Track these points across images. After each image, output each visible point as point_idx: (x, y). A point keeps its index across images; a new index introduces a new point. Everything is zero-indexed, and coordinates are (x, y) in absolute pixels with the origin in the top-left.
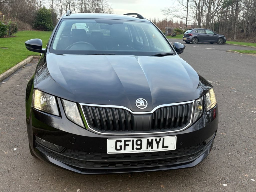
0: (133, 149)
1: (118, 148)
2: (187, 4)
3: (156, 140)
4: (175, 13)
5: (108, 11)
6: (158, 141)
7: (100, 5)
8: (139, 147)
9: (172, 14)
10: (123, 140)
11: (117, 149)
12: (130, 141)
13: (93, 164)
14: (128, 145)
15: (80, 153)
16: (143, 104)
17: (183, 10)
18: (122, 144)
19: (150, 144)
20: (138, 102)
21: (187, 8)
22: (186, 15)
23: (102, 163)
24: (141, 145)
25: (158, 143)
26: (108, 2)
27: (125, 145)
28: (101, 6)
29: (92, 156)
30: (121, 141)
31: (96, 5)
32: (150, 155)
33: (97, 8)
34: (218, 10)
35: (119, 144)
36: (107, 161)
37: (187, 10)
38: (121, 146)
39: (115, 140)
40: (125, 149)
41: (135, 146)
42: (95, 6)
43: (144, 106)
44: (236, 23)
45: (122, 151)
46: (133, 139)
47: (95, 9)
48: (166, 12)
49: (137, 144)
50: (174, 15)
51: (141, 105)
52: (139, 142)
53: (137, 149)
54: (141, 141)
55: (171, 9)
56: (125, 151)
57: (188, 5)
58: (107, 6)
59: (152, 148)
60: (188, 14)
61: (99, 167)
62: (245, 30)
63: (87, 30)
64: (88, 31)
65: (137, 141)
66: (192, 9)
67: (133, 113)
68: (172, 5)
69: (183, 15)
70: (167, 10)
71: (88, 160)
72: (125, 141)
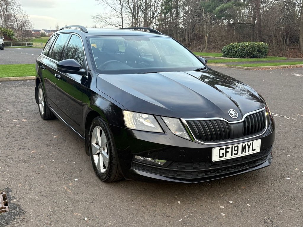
0: (232, 155)
1: (221, 155)
2: (121, 9)
3: (248, 144)
4: (108, 20)
5: (22, 17)
6: (249, 145)
7: (10, 11)
8: (236, 152)
9: (105, 21)
10: (224, 148)
11: (220, 157)
12: (229, 148)
13: (197, 173)
14: (228, 152)
15: (187, 164)
16: (235, 114)
17: (117, 16)
18: (224, 151)
19: (244, 149)
20: (230, 113)
21: (122, 14)
22: (121, 22)
23: (205, 172)
24: (237, 150)
25: (249, 147)
26: (20, 6)
27: (226, 152)
28: (12, 12)
29: (198, 166)
30: (223, 149)
31: (5, 10)
32: (241, 159)
33: (6, 14)
34: (155, 16)
35: (222, 151)
36: (211, 169)
37: (121, 17)
38: (223, 154)
39: (219, 148)
40: (226, 156)
41: (234, 152)
42: (3, 11)
43: (236, 116)
44: (178, 31)
45: (224, 158)
46: (232, 146)
47: (4, 16)
48: (98, 20)
49: (235, 150)
50: (107, 23)
51: (234, 115)
52: (236, 148)
53: (235, 154)
54: (237, 147)
55: (103, 16)
56: (226, 157)
57: (123, 10)
58: (19, 11)
59: (245, 152)
60: (123, 21)
61: (203, 175)
62: (187, 39)
63: (2, 41)
64: (3, 43)
65: (235, 147)
66: (128, 15)
67: (230, 123)
68: (104, 11)
69: (117, 23)
70: (98, 17)
71: (195, 170)
72: (226, 148)
